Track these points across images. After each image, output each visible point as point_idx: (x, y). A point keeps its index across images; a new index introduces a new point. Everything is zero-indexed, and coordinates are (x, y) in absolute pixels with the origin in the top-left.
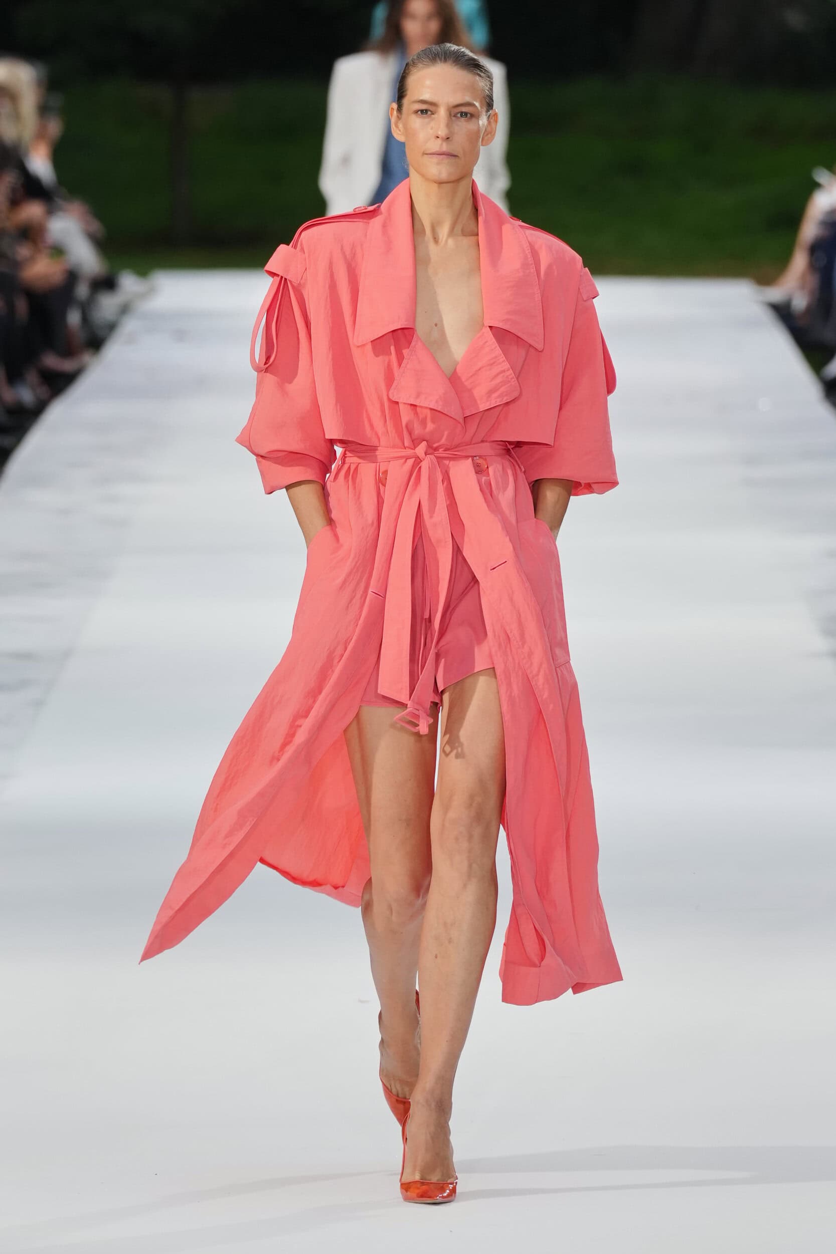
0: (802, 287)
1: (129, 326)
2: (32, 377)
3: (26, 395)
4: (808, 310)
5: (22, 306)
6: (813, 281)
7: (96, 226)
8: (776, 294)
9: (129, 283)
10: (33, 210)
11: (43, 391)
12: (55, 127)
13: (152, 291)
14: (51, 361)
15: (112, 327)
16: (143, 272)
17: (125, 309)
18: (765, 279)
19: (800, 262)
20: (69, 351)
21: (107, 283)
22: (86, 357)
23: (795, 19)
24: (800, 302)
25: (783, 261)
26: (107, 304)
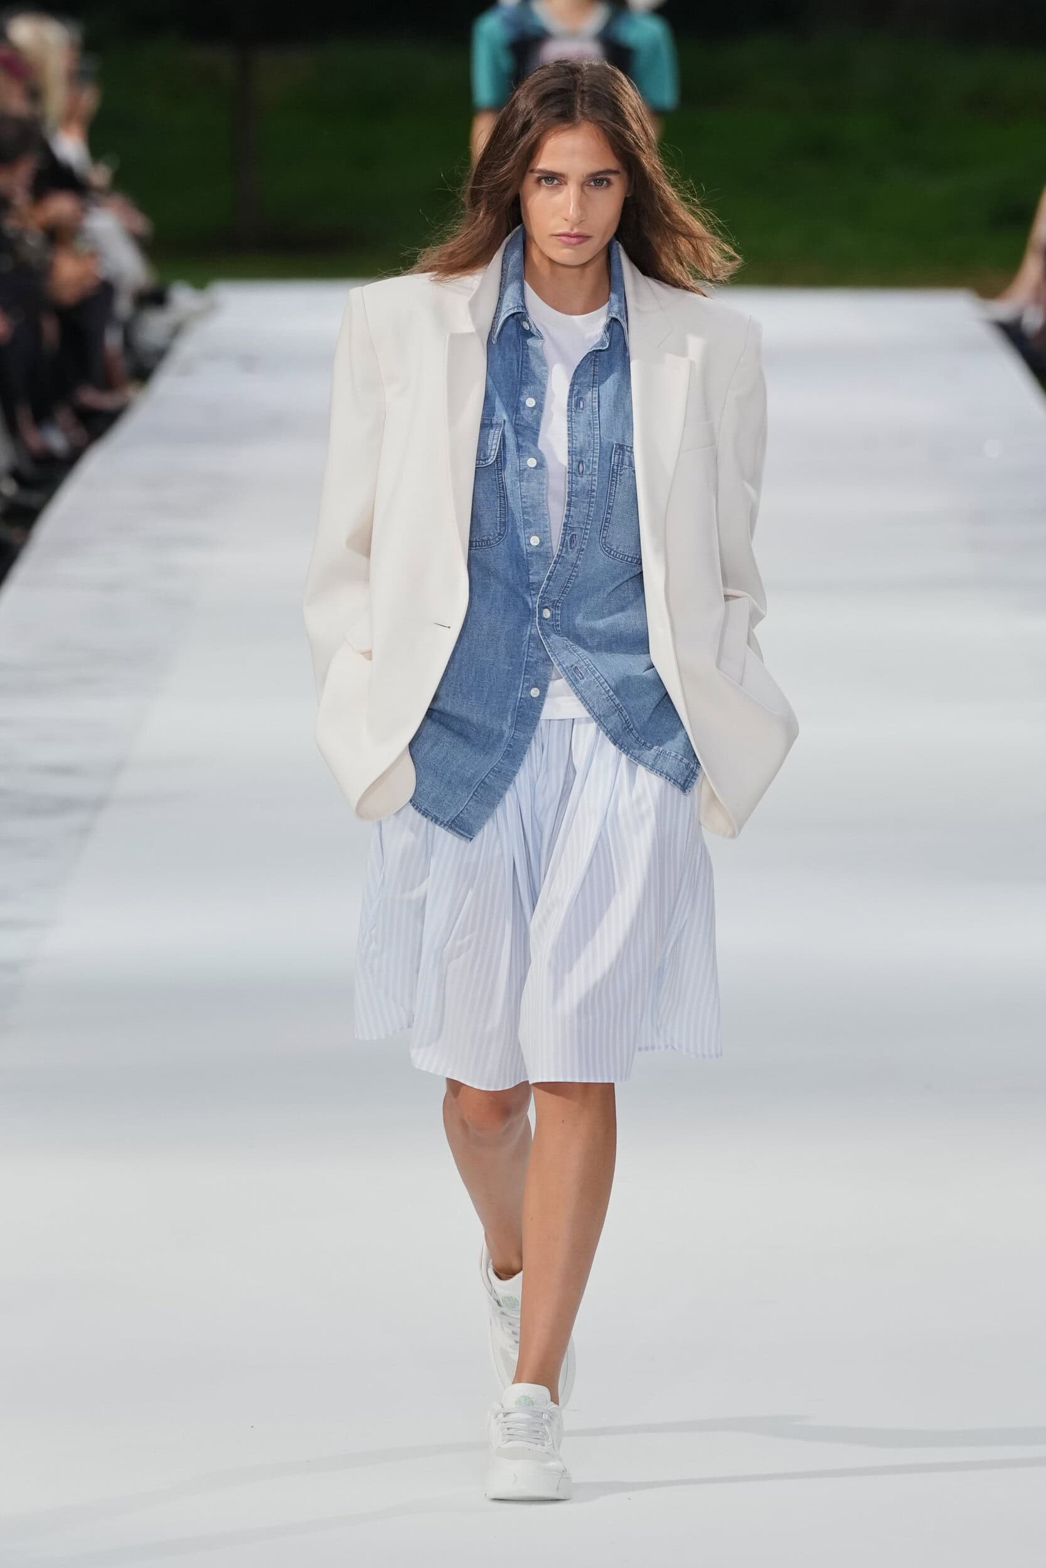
0: (1036, 300)
2: (64, 416)
3: (56, 440)
5: (50, 328)
7: (140, 223)
8: (1004, 309)
9: (183, 297)
10: (61, 206)
11: (80, 433)
12: (89, 99)
13: (211, 308)
14: (90, 397)
16: (200, 283)
19: (1032, 269)
20: (108, 384)
21: (155, 298)
22: (131, 392)
24: (1034, 319)
26: (156, 324)
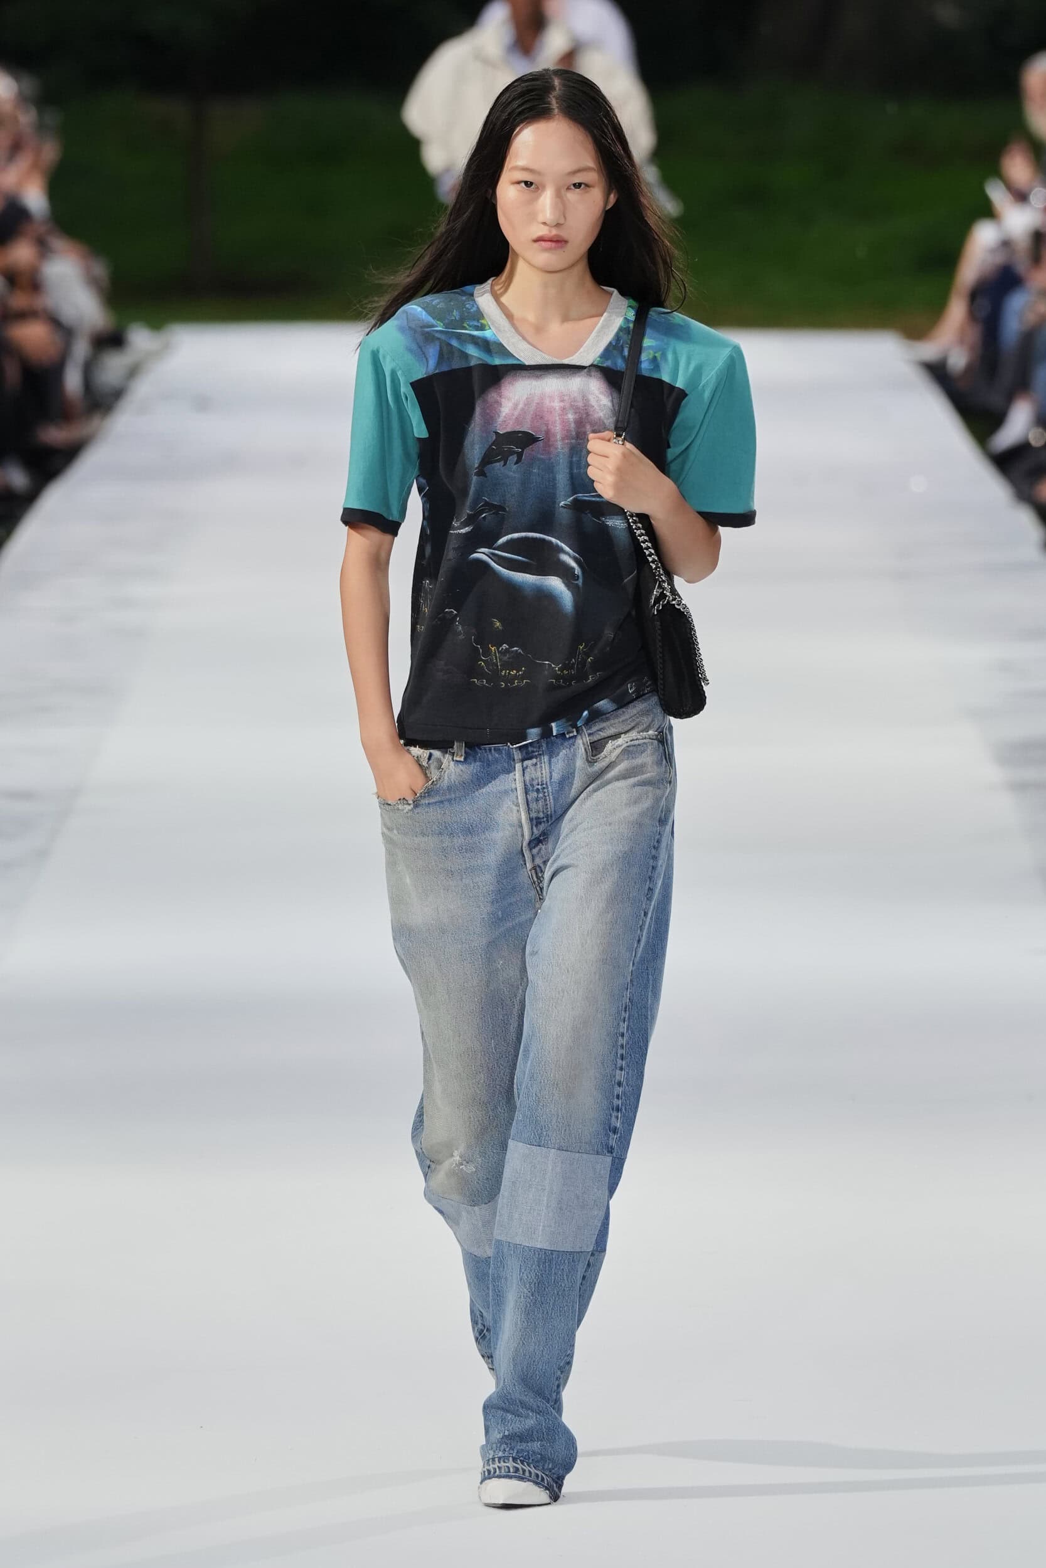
0: (961, 341)
3: (17, 478)
6: (974, 334)
7: (99, 268)
8: (929, 350)
9: (140, 339)
10: (21, 252)
13: (167, 347)
15: (118, 394)
16: (157, 323)
17: (133, 372)
18: (915, 332)
19: (957, 311)
21: (114, 340)
23: (948, 15)
24: (958, 360)
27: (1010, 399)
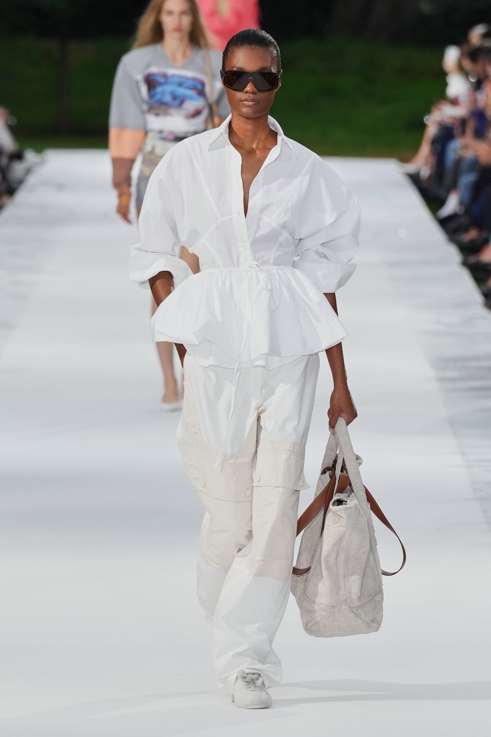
0: (426, 164)
1: (32, 180)
4: (430, 177)
6: (433, 160)
8: (411, 168)
9: (30, 156)
13: (45, 161)
15: (21, 182)
16: (39, 150)
17: (28, 171)
18: (405, 159)
19: (425, 149)
21: (18, 156)
22: (5, 200)
23: (426, 7)
24: (425, 172)
25: (416, 148)
26: (18, 168)
27: (448, 192)
